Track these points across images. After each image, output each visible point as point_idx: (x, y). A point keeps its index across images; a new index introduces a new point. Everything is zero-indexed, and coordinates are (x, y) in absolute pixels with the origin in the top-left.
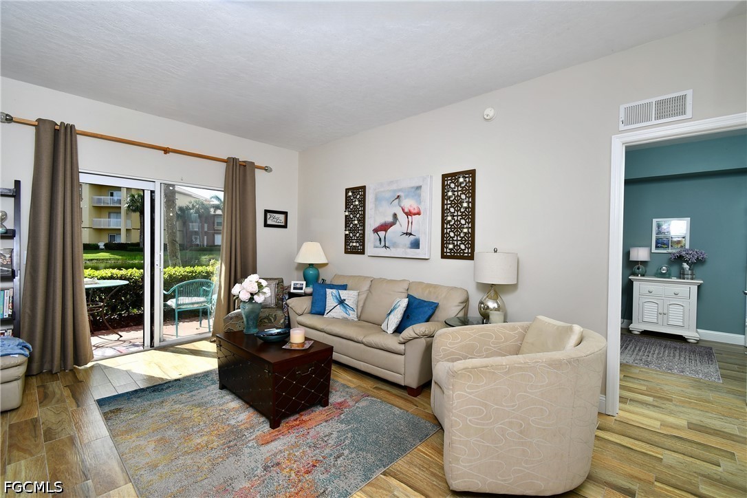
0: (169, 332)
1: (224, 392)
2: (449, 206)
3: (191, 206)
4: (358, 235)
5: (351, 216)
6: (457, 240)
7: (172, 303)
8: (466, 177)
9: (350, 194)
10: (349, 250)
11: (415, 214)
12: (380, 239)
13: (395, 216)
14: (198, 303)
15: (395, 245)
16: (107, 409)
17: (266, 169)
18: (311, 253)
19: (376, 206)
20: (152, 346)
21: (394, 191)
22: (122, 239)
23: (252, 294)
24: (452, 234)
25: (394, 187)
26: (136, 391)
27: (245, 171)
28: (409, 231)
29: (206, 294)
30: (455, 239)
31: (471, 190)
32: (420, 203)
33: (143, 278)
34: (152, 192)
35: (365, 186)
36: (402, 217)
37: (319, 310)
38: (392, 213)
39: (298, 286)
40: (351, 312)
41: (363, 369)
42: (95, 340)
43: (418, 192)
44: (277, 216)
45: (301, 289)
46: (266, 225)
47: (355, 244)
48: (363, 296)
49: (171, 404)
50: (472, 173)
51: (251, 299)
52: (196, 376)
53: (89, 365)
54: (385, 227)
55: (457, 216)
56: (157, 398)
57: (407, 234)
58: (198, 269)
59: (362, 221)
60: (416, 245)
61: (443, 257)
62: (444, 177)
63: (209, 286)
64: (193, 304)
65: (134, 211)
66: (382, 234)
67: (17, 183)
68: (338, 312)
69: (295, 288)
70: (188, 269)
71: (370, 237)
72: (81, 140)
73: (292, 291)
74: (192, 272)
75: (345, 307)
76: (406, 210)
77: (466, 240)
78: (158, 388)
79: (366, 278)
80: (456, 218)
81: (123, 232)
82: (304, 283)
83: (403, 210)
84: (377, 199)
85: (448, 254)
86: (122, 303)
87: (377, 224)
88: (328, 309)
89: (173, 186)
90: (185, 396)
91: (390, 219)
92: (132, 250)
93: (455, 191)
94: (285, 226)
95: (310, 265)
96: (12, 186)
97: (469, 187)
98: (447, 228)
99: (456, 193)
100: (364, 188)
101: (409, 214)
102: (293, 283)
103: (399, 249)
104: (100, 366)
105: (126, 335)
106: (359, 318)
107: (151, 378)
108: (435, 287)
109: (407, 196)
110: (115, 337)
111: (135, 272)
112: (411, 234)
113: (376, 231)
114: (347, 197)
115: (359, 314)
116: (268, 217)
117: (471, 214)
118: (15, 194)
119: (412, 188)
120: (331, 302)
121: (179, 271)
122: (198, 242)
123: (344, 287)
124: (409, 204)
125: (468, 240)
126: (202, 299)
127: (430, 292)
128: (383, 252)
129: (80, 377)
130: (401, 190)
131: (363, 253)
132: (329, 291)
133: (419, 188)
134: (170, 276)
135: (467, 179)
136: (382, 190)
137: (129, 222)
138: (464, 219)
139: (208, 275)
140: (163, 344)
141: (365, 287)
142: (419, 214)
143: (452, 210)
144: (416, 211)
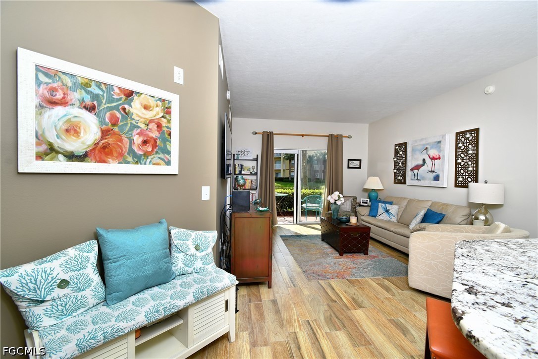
0: (303, 219)
1: (323, 242)
2: (460, 153)
3: (315, 155)
4: (402, 172)
5: (398, 161)
6: (466, 175)
7: (304, 205)
8: (472, 134)
9: (397, 148)
10: (397, 182)
11: (437, 159)
12: (415, 175)
13: (424, 160)
14: (315, 207)
15: (424, 178)
16: (283, 238)
17: (349, 137)
18: (374, 183)
19: (412, 155)
20: (296, 223)
21: (424, 145)
22: (281, 175)
23: (336, 201)
24: (462, 171)
25: (424, 142)
26: (292, 236)
27: (337, 140)
28: (433, 170)
29: (319, 203)
30: (464, 174)
31: (476, 143)
32: (440, 152)
33: (293, 194)
34: (298, 155)
35: (406, 143)
36: (428, 161)
37: (374, 214)
38: (423, 158)
39: (365, 201)
40: (392, 217)
41: (393, 246)
42: (279, 219)
43: (439, 145)
44: (355, 162)
45: (367, 203)
46: (349, 167)
47: (400, 177)
48: (403, 209)
49: (303, 241)
50: (477, 130)
51: (335, 203)
52: (313, 235)
53: (276, 226)
54: (418, 167)
55: (466, 159)
56: (299, 239)
57: (431, 171)
58: (317, 191)
59: (405, 163)
60: (437, 178)
61: (456, 186)
62: (457, 134)
63: (320, 200)
64: (313, 207)
65: (287, 159)
66: (416, 172)
67: (257, 155)
68: (384, 217)
69: (363, 203)
70: (312, 191)
71: (409, 174)
72: (275, 136)
73: (361, 204)
74: (314, 192)
75: (389, 214)
76: (431, 157)
77: (472, 175)
78: (299, 236)
79: (405, 198)
80: (465, 161)
81: (282, 171)
82: (369, 200)
83: (429, 156)
84: (413, 150)
85: (460, 184)
86: (285, 205)
87: (413, 166)
88: (379, 214)
89: (306, 151)
90: (309, 240)
91: (421, 162)
92: (285, 182)
93: (464, 143)
94: (360, 168)
95: (373, 189)
96: (256, 157)
97: (474, 140)
98: (459, 168)
99: (465, 144)
100: (406, 144)
101: (433, 159)
102: (362, 199)
103: (426, 181)
104: (279, 227)
105: (287, 218)
106: (398, 222)
107: (296, 233)
108: (447, 205)
109: (432, 148)
110: (283, 218)
111: (290, 191)
112: (434, 172)
113: (412, 170)
114: (396, 149)
115: (398, 219)
116: (350, 163)
117: (475, 159)
118: (256, 159)
119: (435, 142)
120: (381, 210)
121: (308, 191)
122: (318, 177)
123: (391, 203)
124: (433, 152)
125: (473, 175)
126: (317, 205)
127: (443, 208)
128: (416, 183)
129: (274, 228)
130: (428, 144)
131: (405, 183)
132: (380, 204)
133: (440, 142)
134: (304, 194)
135: (473, 135)
136: (416, 144)
137: (284, 165)
138: (470, 161)
139: (321, 194)
140: (301, 223)
141: (404, 203)
142: (439, 158)
143: (462, 155)
144: (437, 157)
